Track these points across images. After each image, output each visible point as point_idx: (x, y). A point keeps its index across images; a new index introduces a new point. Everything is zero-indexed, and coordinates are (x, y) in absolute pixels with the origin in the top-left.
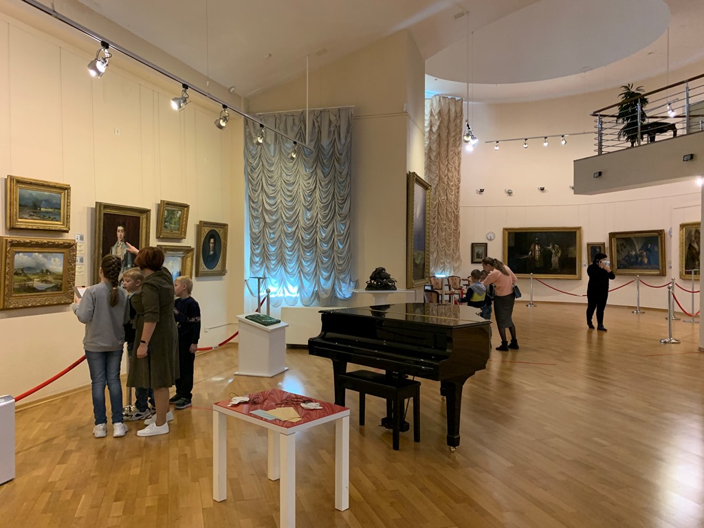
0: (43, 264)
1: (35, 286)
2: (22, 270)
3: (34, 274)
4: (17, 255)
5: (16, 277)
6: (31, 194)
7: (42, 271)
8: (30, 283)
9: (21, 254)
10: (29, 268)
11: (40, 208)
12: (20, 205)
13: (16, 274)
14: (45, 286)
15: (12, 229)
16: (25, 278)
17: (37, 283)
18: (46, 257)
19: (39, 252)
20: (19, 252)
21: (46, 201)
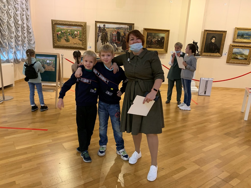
0: (242, 52)
1: (238, 58)
2: (235, 53)
3: (238, 55)
4: (234, 49)
5: (233, 55)
6: (242, 32)
7: (241, 54)
8: (237, 57)
9: (235, 49)
10: (237, 53)
11: (244, 36)
12: (237, 35)
13: (233, 54)
14: (241, 58)
15: (234, 42)
16: (235, 55)
17: (239, 57)
18: (243, 50)
19: (241, 49)
20: (235, 48)
21: (246, 34)
